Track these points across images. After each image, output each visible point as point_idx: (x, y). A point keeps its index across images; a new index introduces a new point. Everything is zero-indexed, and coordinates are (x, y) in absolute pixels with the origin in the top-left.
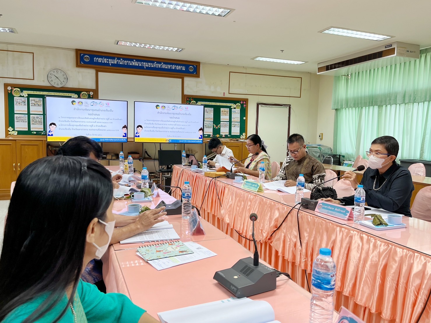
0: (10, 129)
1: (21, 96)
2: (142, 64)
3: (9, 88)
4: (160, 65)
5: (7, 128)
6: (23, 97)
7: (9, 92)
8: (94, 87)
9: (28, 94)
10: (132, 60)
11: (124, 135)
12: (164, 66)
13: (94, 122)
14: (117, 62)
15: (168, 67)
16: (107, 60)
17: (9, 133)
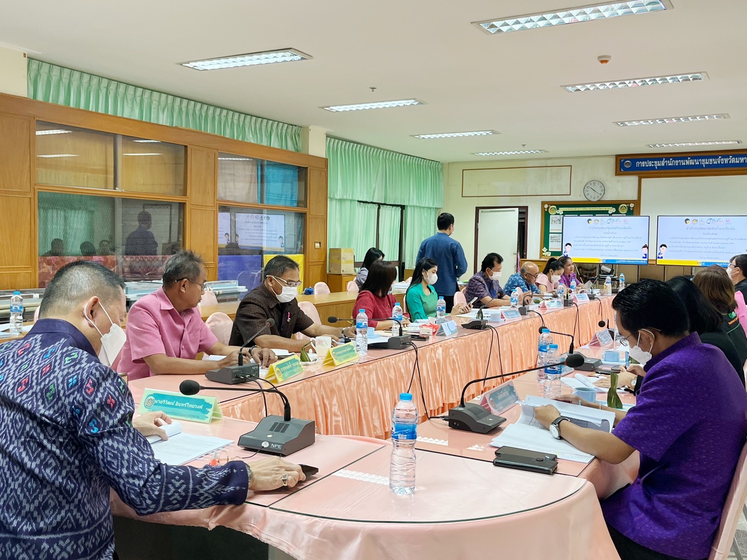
0: (545, 249)
1: (557, 214)
2: (700, 162)
3: (546, 206)
4: (726, 160)
5: (541, 248)
6: (559, 214)
7: (546, 210)
8: (636, 198)
9: (563, 211)
10: (686, 158)
11: (645, 256)
12: (733, 160)
13: (610, 242)
14: (665, 164)
15: (740, 161)
16: (653, 162)
17: (544, 254)
